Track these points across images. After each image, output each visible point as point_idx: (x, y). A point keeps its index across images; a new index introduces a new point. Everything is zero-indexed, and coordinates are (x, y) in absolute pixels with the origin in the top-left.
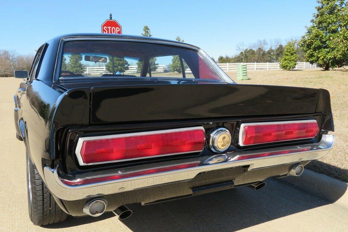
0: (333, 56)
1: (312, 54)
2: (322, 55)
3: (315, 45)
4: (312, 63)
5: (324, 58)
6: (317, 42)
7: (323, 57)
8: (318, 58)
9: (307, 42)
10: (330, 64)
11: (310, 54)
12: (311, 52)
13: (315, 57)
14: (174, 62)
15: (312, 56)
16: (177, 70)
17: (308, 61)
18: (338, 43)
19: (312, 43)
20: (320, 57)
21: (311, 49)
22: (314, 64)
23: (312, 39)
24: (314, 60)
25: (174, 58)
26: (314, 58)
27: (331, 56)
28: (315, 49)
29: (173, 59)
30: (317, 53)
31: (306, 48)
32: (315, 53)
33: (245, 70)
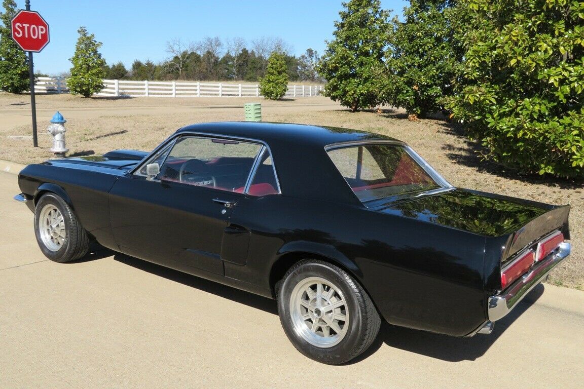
0: (366, 91)
1: (337, 85)
2: (352, 89)
3: (341, 72)
4: (334, 98)
5: (354, 93)
6: (344, 68)
7: (354, 91)
8: (345, 92)
9: (331, 66)
10: (361, 102)
12: (335, 82)
13: (341, 90)
14: (76, 75)
15: (335, 88)
16: (81, 92)
17: (329, 95)
18: (380, 76)
19: (336, 69)
20: (348, 92)
21: (334, 77)
22: (337, 100)
23: (338, 63)
24: (338, 95)
25: (76, 67)
26: (339, 92)
27: (363, 91)
28: (340, 78)
29: (72, 70)
30: (344, 84)
31: (327, 76)
32: (342, 85)
33: (259, 112)
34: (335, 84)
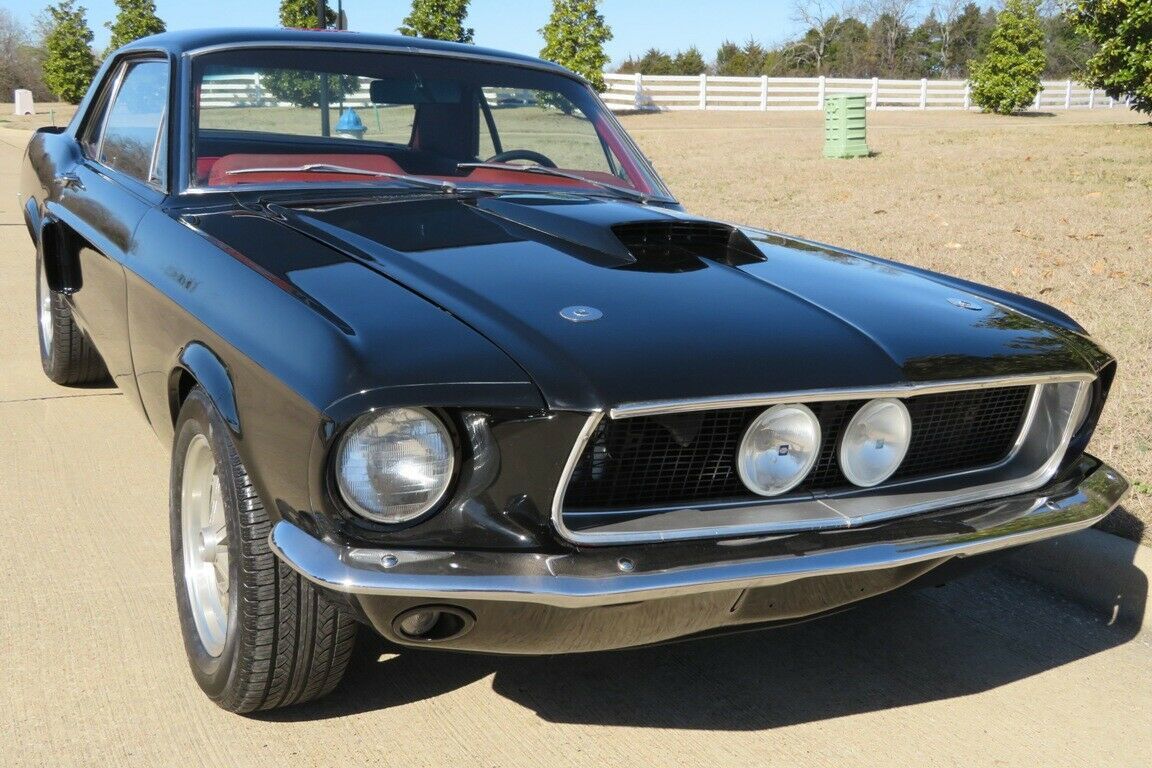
1: (1121, 55)
3: (1134, 20)
4: (1114, 91)
6: (1141, 9)
8: (1143, 73)
9: (1105, 5)
11: (1112, 58)
12: (1117, 47)
13: (1130, 68)
15: (1115, 63)
17: (1100, 84)
19: (1121, 11)
21: (1115, 35)
22: (1122, 98)
24: (1125, 82)
26: (1123, 76)
28: (1131, 39)
30: (1139, 52)
31: (1096, 32)
32: (1133, 54)
33: (861, 116)
34: (1115, 53)
